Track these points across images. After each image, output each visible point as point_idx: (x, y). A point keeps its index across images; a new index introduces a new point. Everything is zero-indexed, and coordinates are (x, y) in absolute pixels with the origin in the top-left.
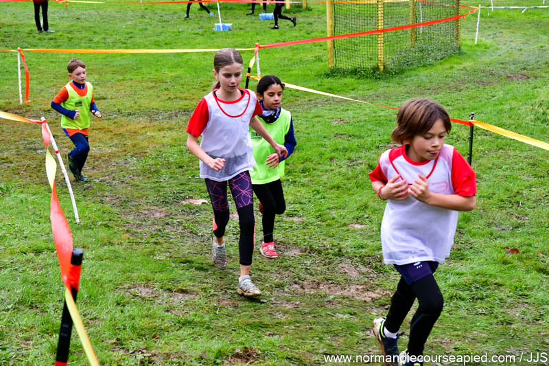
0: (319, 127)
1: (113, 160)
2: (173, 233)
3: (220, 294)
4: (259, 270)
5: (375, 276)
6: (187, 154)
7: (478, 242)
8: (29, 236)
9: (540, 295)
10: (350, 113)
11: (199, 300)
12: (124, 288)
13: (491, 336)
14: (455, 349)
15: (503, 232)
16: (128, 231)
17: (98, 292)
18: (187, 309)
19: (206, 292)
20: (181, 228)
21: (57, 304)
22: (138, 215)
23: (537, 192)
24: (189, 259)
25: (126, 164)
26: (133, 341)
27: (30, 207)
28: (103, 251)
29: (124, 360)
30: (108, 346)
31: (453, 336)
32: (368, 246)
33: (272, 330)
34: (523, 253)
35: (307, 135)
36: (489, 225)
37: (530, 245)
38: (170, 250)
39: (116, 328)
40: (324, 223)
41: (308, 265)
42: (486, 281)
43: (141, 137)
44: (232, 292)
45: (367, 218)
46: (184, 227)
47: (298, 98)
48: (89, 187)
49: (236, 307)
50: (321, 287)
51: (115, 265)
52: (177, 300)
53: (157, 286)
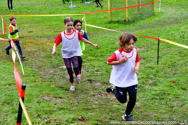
0: (106, 41)
1: (35, 53)
2: (56, 78)
3: (73, 99)
4: (87, 90)
7: (161, 79)
8: (7, 79)
9: (183, 97)
11: (66, 101)
12: (40, 97)
13: (167, 112)
14: (155, 116)
15: (170, 76)
16: (41, 77)
17: (31, 98)
18: (62, 104)
19: (68, 98)
20: (59, 76)
21: (17, 103)
22: (44, 72)
23: (181, 62)
24: (62, 87)
25: (40, 54)
26: (43, 115)
27: (7, 69)
28: (33, 84)
29: (40, 122)
30: (35, 117)
31: (154, 112)
33: (91, 111)
34: (177, 83)
35: (102, 44)
36: (165, 74)
37: (179, 80)
38: (56, 84)
39: (37, 111)
40: (108, 74)
41: (103, 88)
42: (164, 93)
43: (45, 45)
44: (77, 98)
46: (60, 76)
47: (99, 31)
48: (27, 62)
49: (79, 103)
50: (108, 96)
51: (37, 89)
52: (58, 101)
53: (51, 96)
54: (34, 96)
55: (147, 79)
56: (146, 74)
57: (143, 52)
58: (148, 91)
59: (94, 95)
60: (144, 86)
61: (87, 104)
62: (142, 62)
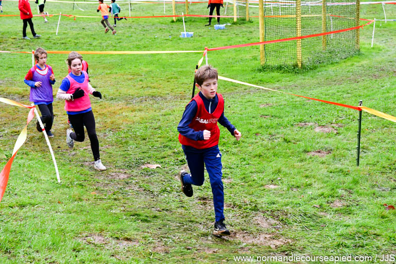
0: (250, 109)
2: (130, 191)
3: (156, 241)
5: (281, 227)
6: (150, 129)
7: (363, 200)
8: (19, 193)
10: (274, 99)
11: (138, 246)
12: (82, 237)
15: (383, 192)
16: (96, 189)
17: (60, 240)
18: (128, 254)
19: (145, 240)
20: (137, 187)
22: (107, 176)
24: (137, 213)
27: (25, 170)
28: (73, 205)
32: (278, 203)
35: (240, 116)
36: (373, 186)
38: (125, 205)
40: (247, 184)
41: (230, 217)
42: (367, 232)
43: (118, 117)
44: (166, 240)
45: (280, 180)
46: (140, 186)
47: (236, 88)
48: (75, 154)
49: (167, 253)
50: (237, 236)
51: (79, 218)
52: (121, 246)
53: (108, 235)
54: (68, 234)
55: (330, 199)
56: (329, 188)
57: (329, 136)
58: (330, 226)
59: (205, 235)
60: (322, 214)
61: (185, 257)
62: (324, 159)
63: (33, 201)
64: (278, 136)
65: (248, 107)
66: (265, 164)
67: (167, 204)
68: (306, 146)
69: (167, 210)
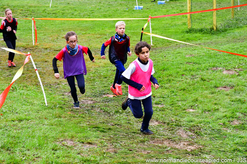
3: (109, 145)
5: (195, 137)
6: (110, 71)
10: (196, 51)
11: (97, 148)
12: (59, 141)
18: (89, 153)
19: (102, 144)
20: (99, 109)
27: (24, 97)
32: (195, 121)
35: (172, 62)
41: (161, 130)
44: (116, 144)
45: (197, 106)
46: (101, 109)
47: (170, 44)
49: (116, 153)
50: (165, 143)
51: (58, 129)
52: (85, 148)
53: (76, 140)
54: (50, 139)
55: (231, 119)
56: (231, 111)
57: (232, 76)
58: (230, 138)
59: (143, 142)
61: (128, 156)
62: (228, 92)
63: (28, 117)
64: (197, 76)
65: (178, 57)
66: (187, 95)
67: (119, 121)
68: (216, 83)
69: (118, 125)
